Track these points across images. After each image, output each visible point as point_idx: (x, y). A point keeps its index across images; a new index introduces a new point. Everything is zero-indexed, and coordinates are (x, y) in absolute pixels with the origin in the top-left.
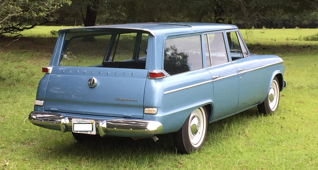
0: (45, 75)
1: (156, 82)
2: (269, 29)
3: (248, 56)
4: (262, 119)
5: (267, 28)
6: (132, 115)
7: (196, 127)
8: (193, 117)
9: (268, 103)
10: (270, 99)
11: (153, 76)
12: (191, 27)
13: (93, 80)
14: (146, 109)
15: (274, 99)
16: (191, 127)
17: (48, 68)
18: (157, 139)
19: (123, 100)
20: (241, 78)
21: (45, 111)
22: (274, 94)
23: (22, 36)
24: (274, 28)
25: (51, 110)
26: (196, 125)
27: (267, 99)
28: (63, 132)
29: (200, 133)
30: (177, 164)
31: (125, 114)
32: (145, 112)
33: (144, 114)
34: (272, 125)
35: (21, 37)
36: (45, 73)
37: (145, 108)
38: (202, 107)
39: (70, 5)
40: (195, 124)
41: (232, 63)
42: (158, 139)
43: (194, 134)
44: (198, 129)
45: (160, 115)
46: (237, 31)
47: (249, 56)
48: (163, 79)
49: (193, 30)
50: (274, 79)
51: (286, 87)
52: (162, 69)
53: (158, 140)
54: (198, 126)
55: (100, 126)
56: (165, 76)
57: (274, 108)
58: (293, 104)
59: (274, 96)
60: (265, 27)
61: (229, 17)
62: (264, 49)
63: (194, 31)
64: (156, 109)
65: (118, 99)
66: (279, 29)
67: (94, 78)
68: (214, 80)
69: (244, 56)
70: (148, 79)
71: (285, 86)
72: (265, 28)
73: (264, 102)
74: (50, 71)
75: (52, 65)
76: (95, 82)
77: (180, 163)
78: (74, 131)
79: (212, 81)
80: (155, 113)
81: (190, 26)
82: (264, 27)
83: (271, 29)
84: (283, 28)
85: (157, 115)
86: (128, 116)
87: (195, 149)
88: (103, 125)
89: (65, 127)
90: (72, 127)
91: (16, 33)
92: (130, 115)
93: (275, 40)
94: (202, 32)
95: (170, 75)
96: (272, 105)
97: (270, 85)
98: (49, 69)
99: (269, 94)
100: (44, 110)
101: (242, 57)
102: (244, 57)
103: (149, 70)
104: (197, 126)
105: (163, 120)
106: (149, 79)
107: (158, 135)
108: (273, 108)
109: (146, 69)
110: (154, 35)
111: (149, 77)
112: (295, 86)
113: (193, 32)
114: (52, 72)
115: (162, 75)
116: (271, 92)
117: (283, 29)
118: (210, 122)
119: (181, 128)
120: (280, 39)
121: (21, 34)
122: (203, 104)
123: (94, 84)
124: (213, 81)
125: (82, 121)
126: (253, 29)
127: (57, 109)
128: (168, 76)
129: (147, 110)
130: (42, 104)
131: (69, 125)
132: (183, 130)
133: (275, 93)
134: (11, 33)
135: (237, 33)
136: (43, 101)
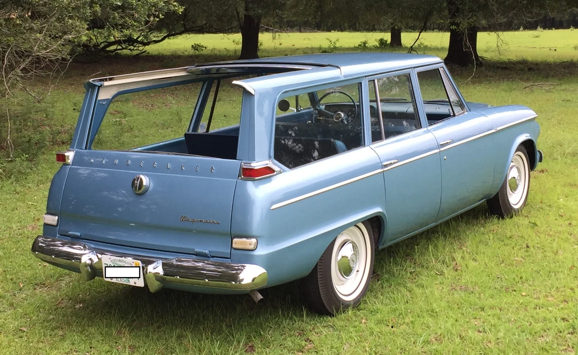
0: (61, 167)
1: (256, 187)
2: (549, 29)
3: (464, 113)
5: (544, 28)
6: (210, 250)
7: (349, 263)
8: (343, 243)
9: (505, 195)
10: (510, 187)
11: (249, 174)
12: (340, 68)
13: (141, 179)
14: (235, 240)
15: (519, 186)
16: (338, 262)
17: (66, 154)
18: (260, 297)
19: (193, 221)
20: (445, 158)
21: (61, 235)
22: (519, 178)
23: (148, 53)
24: (557, 28)
25: (69, 234)
26: (349, 259)
27: (503, 187)
28: (86, 279)
29: (358, 271)
30: (304, 343)
31: (198, 250)
32: (234, 246)
33: (232, 250)
34: (509, 242)
35: (147, 55)
36: (61, 163)
37: (234, 238)
38: (362, 222)
39: (180, 13)
40: (347, 256)
41: (429, 131)
42: (262, 297)
43: (345, 277)
44: (352, 266)
45: (262, 251)
46: (440, 68)
47: (467, 111)
48: (273, 178)
49: (343, 74)
50: (517, 150)
51: (543, 161)
52: (270, 157)
53: (261, 299)
54: (353, 261)
55: (148, 271)
56: (275, 173)
57: (519, 202)
58: (559, 190)
59: (518, 182)
60: (541, 28)
61: (468, 19)
62: (530, 69)
63: (345, 76)
64: (254, 240)
65: (184, 219)
66: (564, 29)
67: (142, 176)
68: (385, 169)
69: (455, 112)
70: (240, 180)
71: (541, 160)
72: (542, 30)
73: (497, 195)
74: (70, 161)
75: (75, 147)
76: (144, 184)
77: (310, 341)
78: (106, 277)
79: (382, 170)
80: (252, 247)
81: (338, 67)
82: (539, 27)
83: (552, 29)
84: (571, 28)
85: (257, 253)
86: (203, 252)
87: (346, 306)
88: (156, 268)
89: (90, 270)
90: (102, 270)
91: (138, 50)
92: (207, 252)
93: (555, 50)
94: (363, 77)
95: (288, 169)
96: (515, 199)
97: (510, 160)
98: (69, 156)
99: (510, 178)
100: (59, 234)
101: (452, 115)
102: (454, 115)
103: (243, 161)
104: (351, 260)
105: (269, 262)
106: (243, 180)
107: (261, 291)
108: (517, 204)
109: (237, 158)
110: (253, 93)
111: (242, 177)
112: (568, 151)
113: (343, 79)
114: (73, 161)
115: (269, 170)
116: (513, 173)
117: (572, 30)
118: (381, 247)
119: (316, 268)
120: (564, 48)
121: (146, 51)
122: (364, 218)
123: (143, 189)
124: (384, 171)
125: (120, 261)
126: (522, 31)
127: (79, 234)
128: (284, 171)
129: (238, 243)
130: (55, 223)
131: (97, 266)
132: (320, 272)
133: (520, 176)
134: (129, 49)
135: (441, 70)
136: (57, 217)
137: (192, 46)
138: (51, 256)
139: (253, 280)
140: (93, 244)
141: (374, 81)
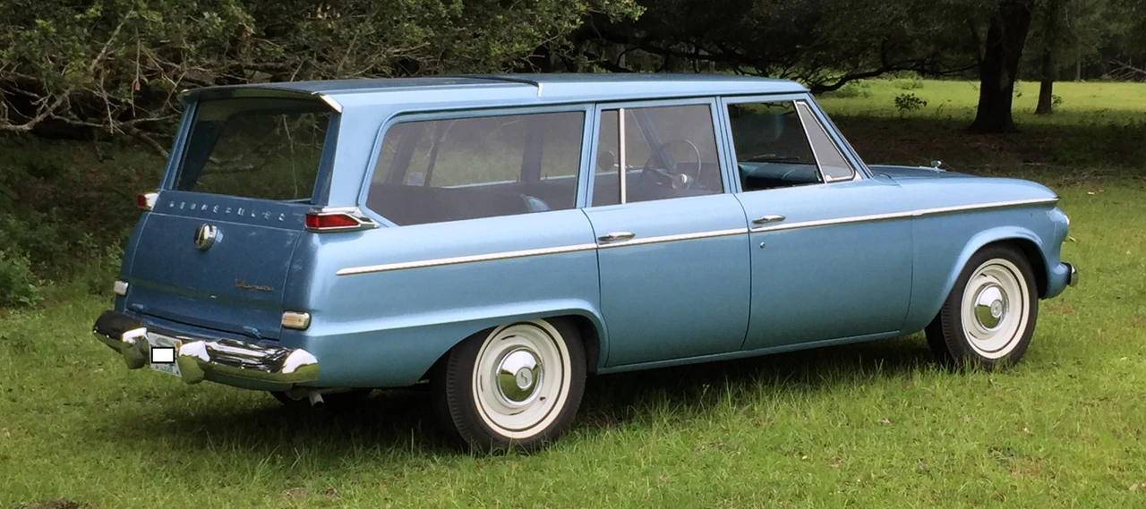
3: (851, 179)
4: (935, 386)
6: (260, 329)
9: (958, 330)
13: (203, 230)
14: (285, 314)
17: (147, 196)
19: (247, 288)
20: (762, 243)
21: (129, 309)
22: (998, 305)
25: (133, 306)
29: (543, 398)
31: (246, 327)
32: (282, 322)
33: (281, 327)
37: (285, 310)
45: (317, 331)
46: (798, 100)
47: (861, 177)
52: (358, 204)
54: (524, 378)
55: (180, 355)
56: (359, 226)
59: (994, 311)
63: (544, 99)
64: (306, 316)
65: (238, 285)
67: (205, 225)
68: (603, 246)
69: (825, 177)
74: (150, 204)
75: (163, 187)
79: (595, 246)
80: (301, 324)
85: (309, 332)
92: (255, 330)
94: (591, 103)
95: (393, 224)
98: (148, 199)
100: (126, 308)
102: (823, 181)
103: (315, 206)
105: (328, 348)
109: (312, 202)
110: (340, 110)
111: (307, 227)
113: (540, 102)
114: (155, 205)
115: (346, 220)
118: (600, 370)
123: (204, 242)
124: (600, 248)
127: (142, 307)
129: (288, 318)
130: (124, 292)
133: (1002, 301)
135: (799, 106)
136: (127, 284)
137: (898, 99)
138: (105, 335)
139: (296, 370)
140: (153, 320)
141: (618, 110)
